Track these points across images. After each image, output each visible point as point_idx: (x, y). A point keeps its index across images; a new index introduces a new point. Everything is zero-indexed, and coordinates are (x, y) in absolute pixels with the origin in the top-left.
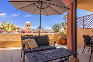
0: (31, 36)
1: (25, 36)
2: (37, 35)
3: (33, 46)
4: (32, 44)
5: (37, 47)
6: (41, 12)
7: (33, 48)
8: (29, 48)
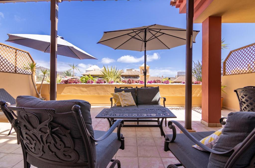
0: (129, 88)
1: (120, 88)
2: (139, 87)
3: (126, 103)
4: (125, 100)
5: (134, 105)
6: (145, 46)
7: (125, 106)
8: (119, 105)
